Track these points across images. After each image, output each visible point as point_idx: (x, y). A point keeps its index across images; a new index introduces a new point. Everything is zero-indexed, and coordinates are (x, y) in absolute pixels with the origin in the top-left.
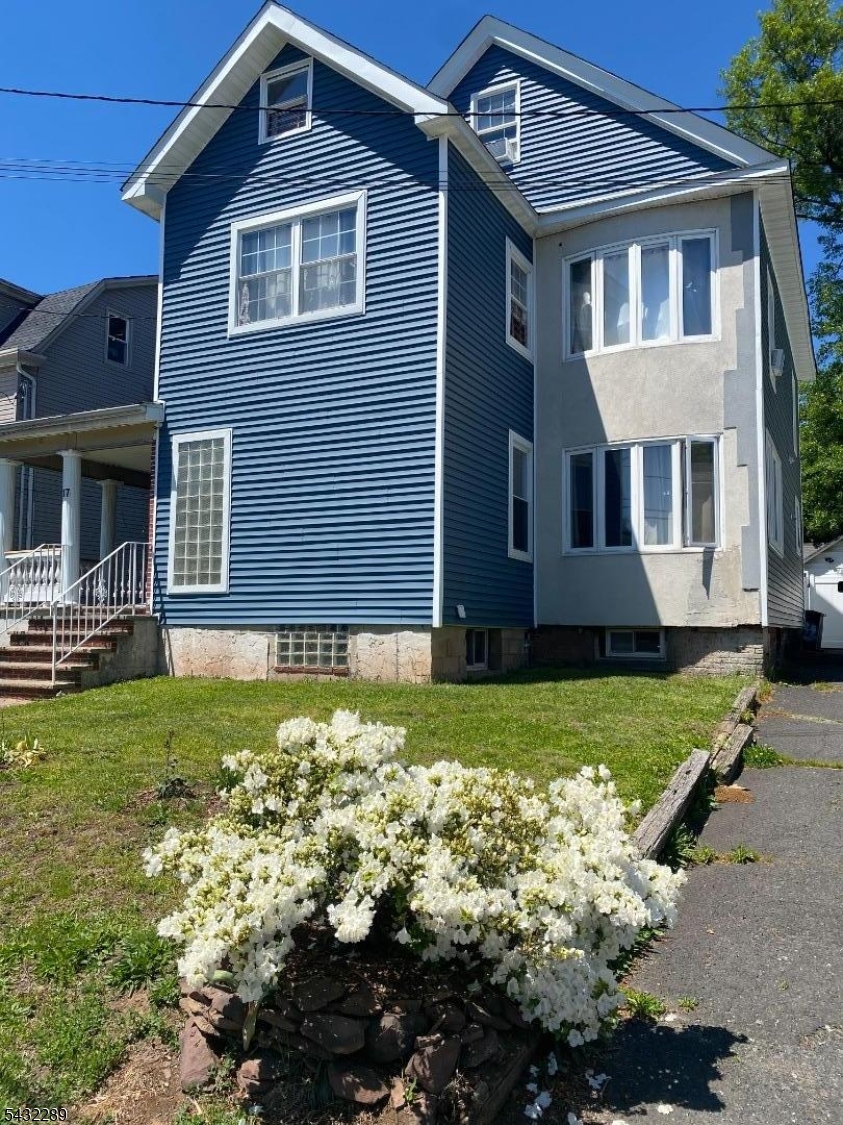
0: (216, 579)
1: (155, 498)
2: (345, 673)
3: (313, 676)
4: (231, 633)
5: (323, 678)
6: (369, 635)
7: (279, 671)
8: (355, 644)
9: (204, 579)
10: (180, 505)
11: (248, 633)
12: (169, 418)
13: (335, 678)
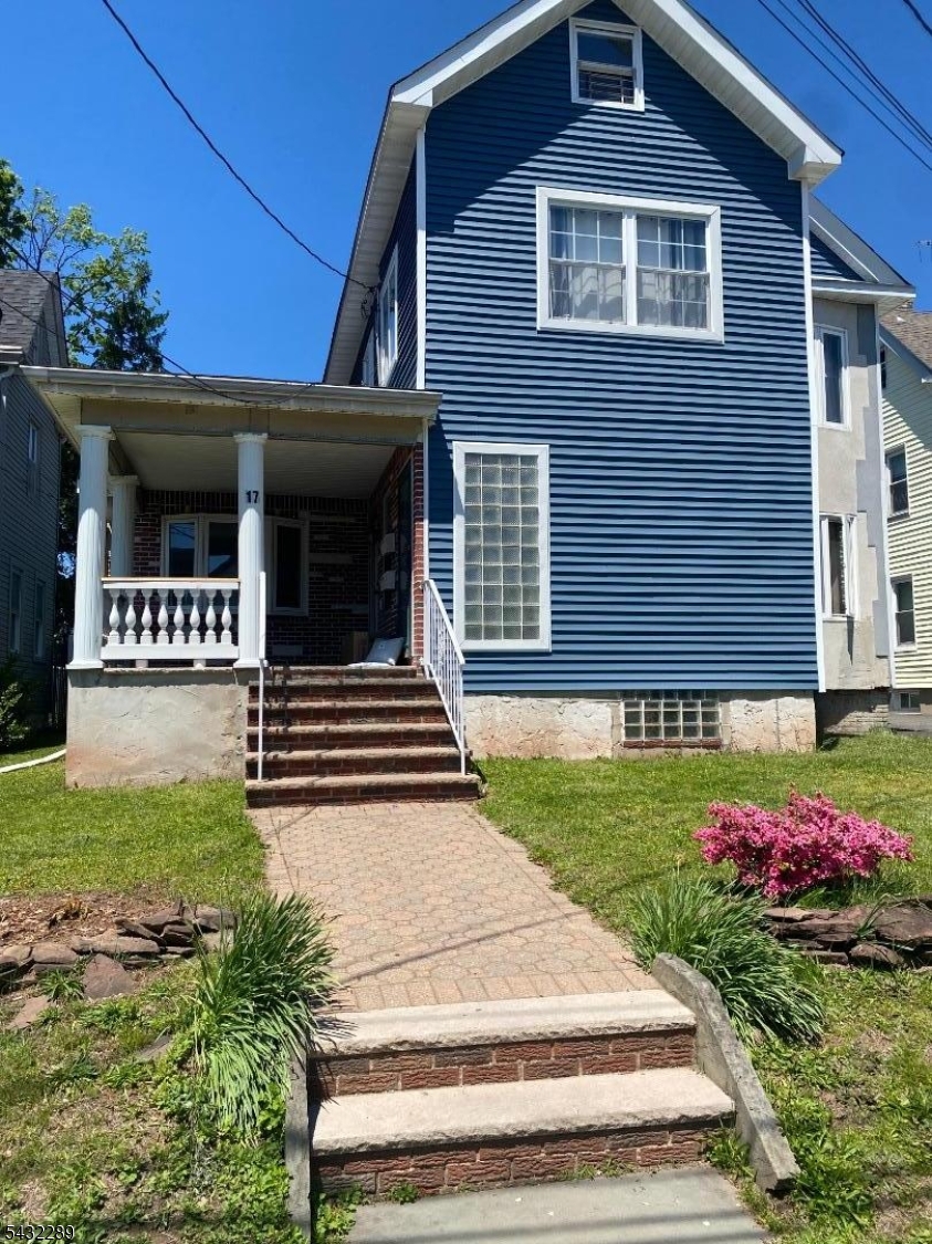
0: (531, 633)
1: (426, 522)
2: (717, 746)
3: (675, 751)
4: (556, 701)
5: (687, 752)
6: (745, 702)
7: (628, 746)
8: (727, 712)
9: (510, 633)
10: (471, 533)
11: (582, 701)
12: (443, 417)
13: (703, 751)
